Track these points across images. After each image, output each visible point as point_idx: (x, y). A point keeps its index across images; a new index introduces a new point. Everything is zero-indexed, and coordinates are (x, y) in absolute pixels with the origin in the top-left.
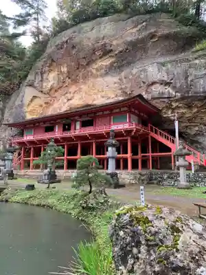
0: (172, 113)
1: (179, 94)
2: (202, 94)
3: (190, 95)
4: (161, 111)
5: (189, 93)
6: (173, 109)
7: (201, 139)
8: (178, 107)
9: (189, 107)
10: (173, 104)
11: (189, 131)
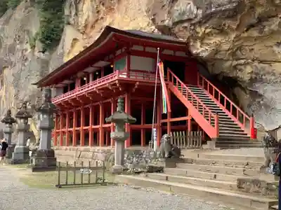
0: (201, 47)
1: (200, 12)
2: (227, 7)
3: (213, 10)
4: (187, 44)
5: (211, 8)
6: (202, 39)
7: (260, 88)
8: (206, 35)
9: (222, 31)
10: (198, 29)
11: (240, 74)
